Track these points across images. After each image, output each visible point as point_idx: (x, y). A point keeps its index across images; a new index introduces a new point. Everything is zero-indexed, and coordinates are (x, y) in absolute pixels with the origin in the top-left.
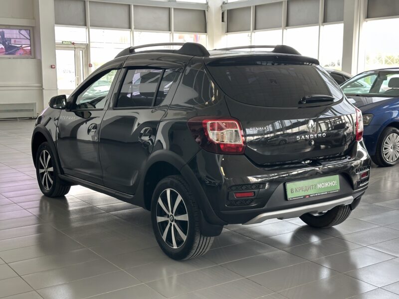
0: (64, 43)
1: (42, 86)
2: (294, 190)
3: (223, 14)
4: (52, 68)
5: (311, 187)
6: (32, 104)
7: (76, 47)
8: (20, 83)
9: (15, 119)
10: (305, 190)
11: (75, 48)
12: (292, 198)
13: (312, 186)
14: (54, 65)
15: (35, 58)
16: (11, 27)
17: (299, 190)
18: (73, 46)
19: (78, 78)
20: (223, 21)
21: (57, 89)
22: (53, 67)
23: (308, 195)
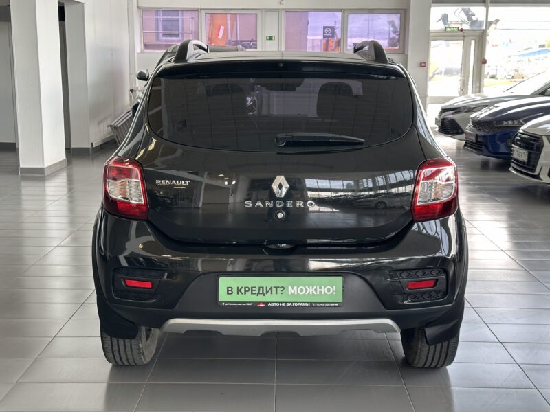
0: (447, 29)
2: (235, 290)
4: (421, 66)
5: (274, 290)
7: (465, 34)
10: (258, 293)
11: (464, 36)
12: (228, 302)
13: (276, 288)
14: (425, 63)
15: (403, 53)
17: (245, 291)
18: (461, 33)
19: (464, 80)
22: (423, 65)
23: (263, 303)
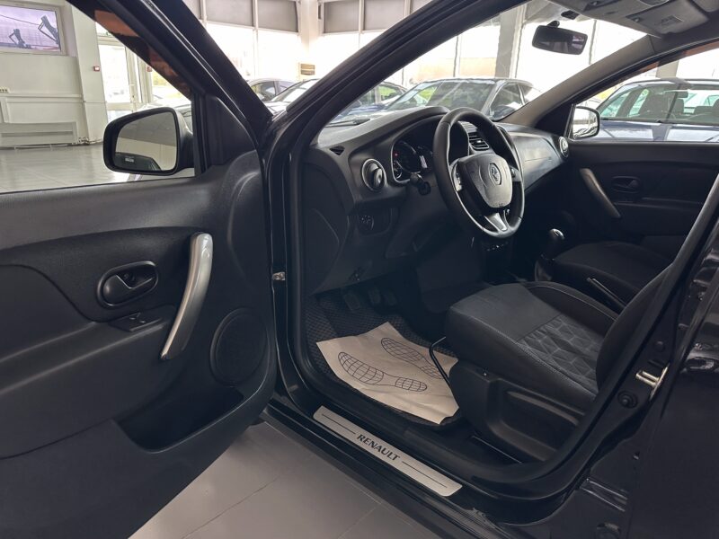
0: (109, 34)
1: (82, 98)
3: (319, 7)
6: (71, 124)
8: (48, 92)
9: (46, 146)
14: (98, 67)
15: (67, 55)
16: (26, 5)
19: (133, 87)
20: (319, 17)
21: (105, 103)
22: (96, 69)
